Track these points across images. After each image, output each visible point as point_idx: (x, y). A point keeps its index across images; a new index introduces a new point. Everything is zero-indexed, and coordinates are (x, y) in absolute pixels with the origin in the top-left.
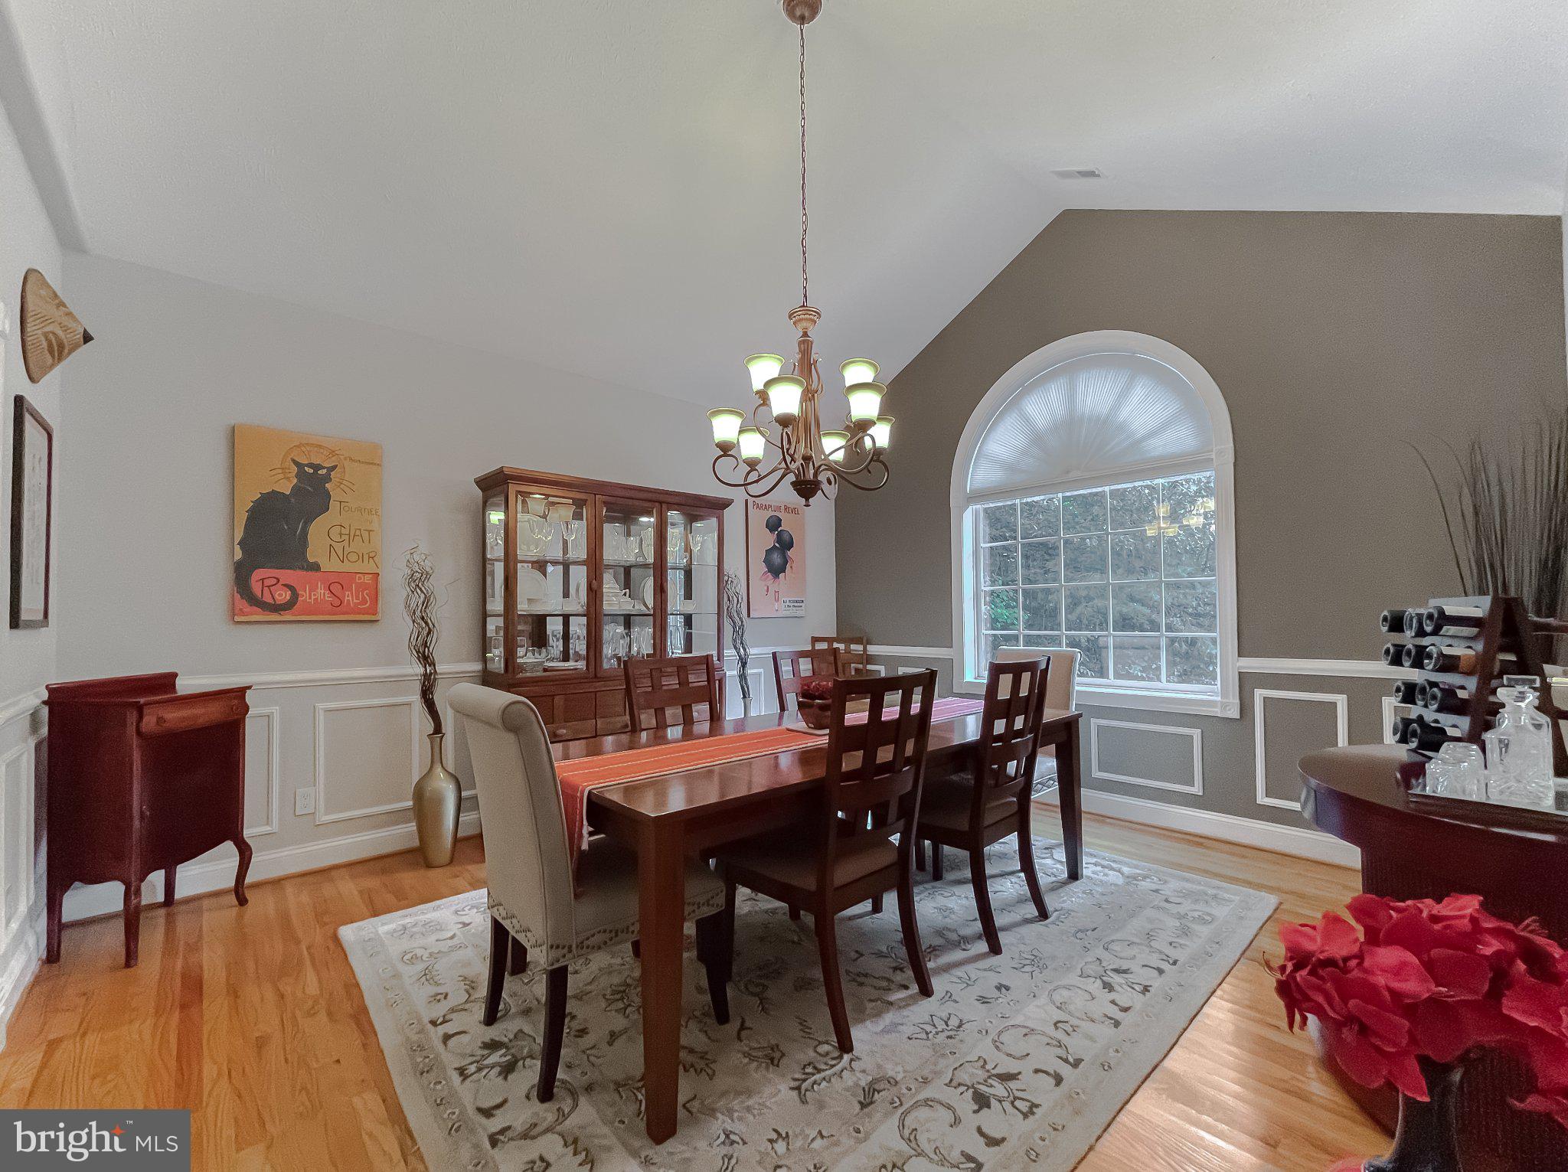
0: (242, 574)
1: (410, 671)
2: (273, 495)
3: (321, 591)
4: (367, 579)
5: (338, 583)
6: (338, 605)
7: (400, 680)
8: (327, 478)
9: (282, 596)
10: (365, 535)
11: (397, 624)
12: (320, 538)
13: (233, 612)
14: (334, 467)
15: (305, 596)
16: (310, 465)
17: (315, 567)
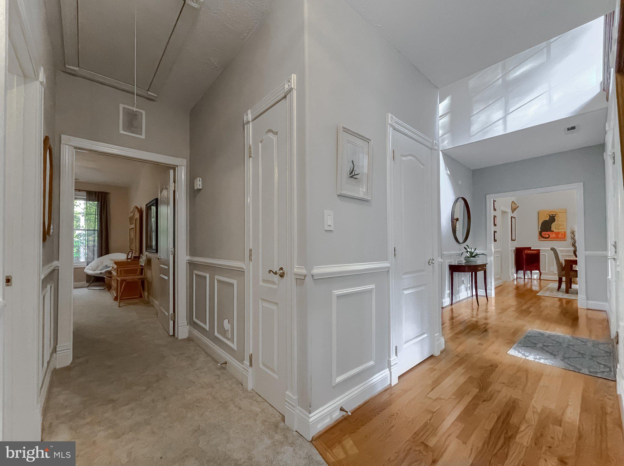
0: (540, 233)
1: (572, 249)
2: (546, 221)
3: (554, 235)
4: (563, 233)
5: (557, 234)
6: (557, 237)
7: (568, 251)
8: (555, 216)
9: (547, 236)
10: (563, 225)
11: (569, 241)
12: (554, 226)
13: (539, 238)
14: (556, 214)
15: (551, 236)
16: (552, 215)
17: (553, 231)
